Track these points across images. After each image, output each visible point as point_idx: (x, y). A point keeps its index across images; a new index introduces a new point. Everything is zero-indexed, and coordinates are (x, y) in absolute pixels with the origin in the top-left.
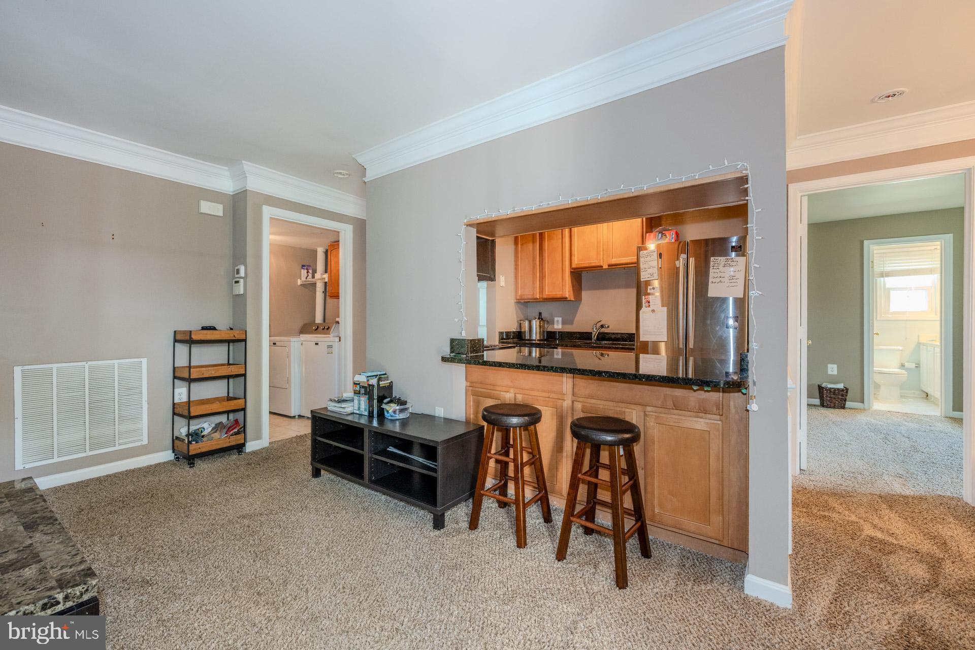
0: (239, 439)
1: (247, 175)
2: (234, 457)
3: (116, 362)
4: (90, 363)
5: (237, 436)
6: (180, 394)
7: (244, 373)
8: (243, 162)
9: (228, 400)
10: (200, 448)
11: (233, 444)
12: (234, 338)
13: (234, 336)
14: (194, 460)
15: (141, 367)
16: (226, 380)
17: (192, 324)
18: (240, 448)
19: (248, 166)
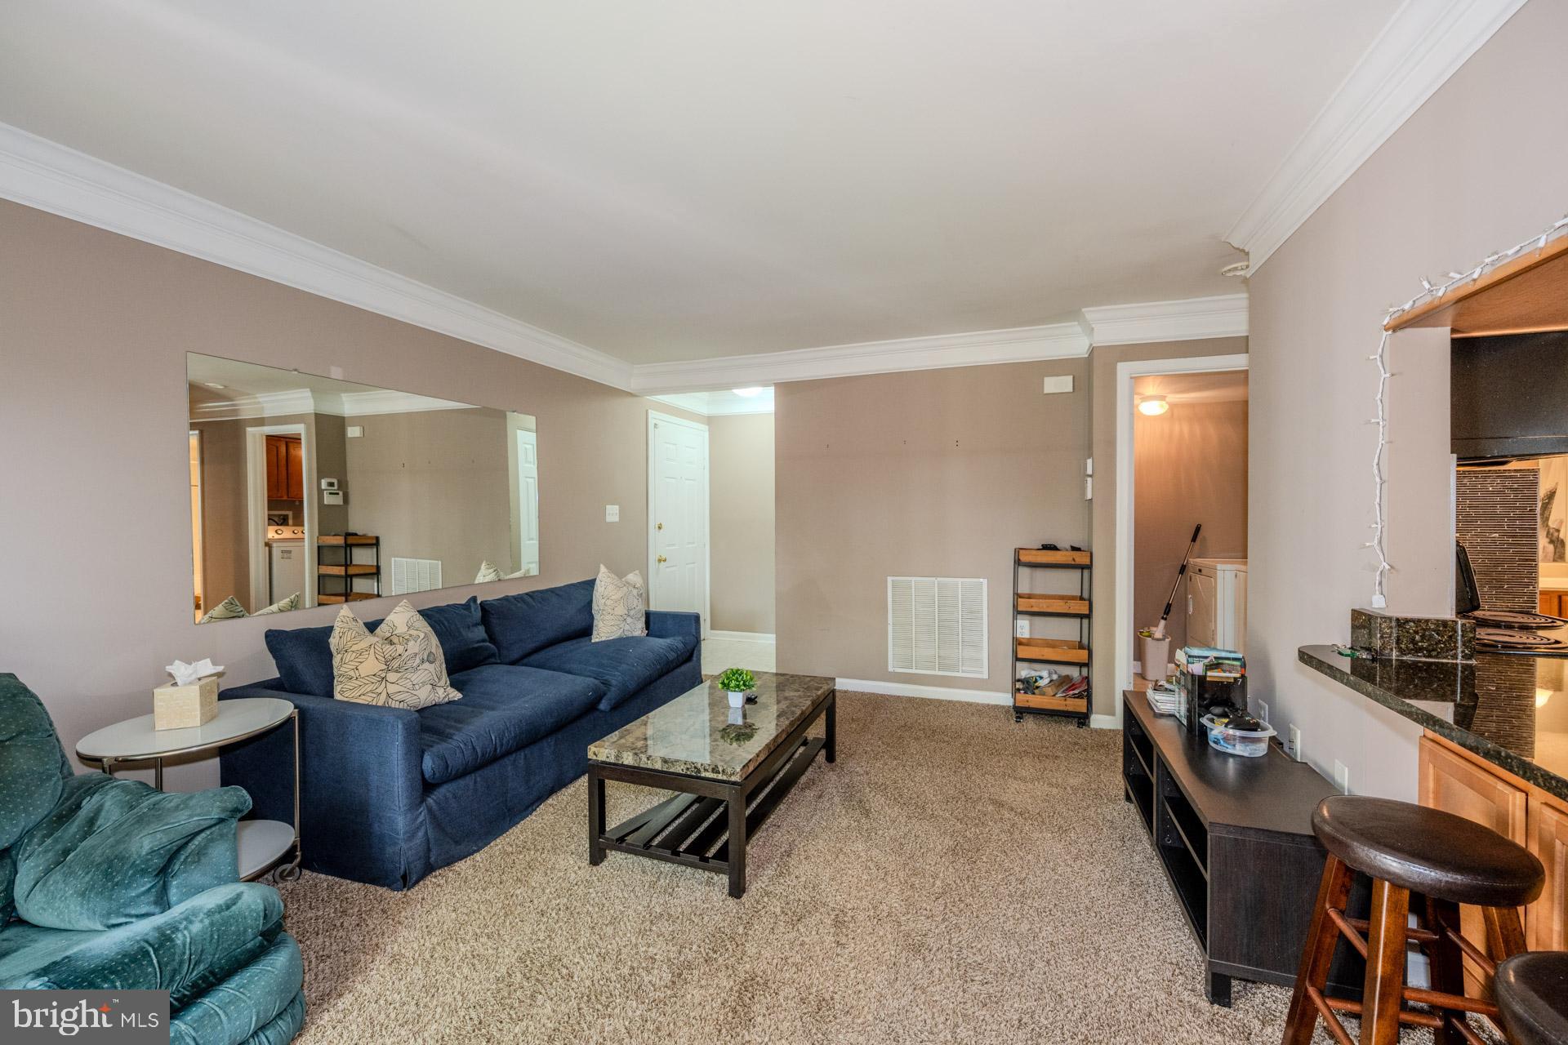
0: (1080, 705)
1: (1094, 326)
2: (1072, 728)
3: (960, 580)
4: (939, 579)
5: (1077, 700)
6: (1022, 628)
7: (1087, 612)
8: (1083, 310)
9: (1079, 648)
10: (1028, 701)
11: (1070, 709)
12: (1073, 563)
13: (1074, 560)
14: (1021, 713)
15: (981, 589)
16: (1079, 620)
17: (1031, 539)
18: (1082, 719)
19: (1091, 313)
